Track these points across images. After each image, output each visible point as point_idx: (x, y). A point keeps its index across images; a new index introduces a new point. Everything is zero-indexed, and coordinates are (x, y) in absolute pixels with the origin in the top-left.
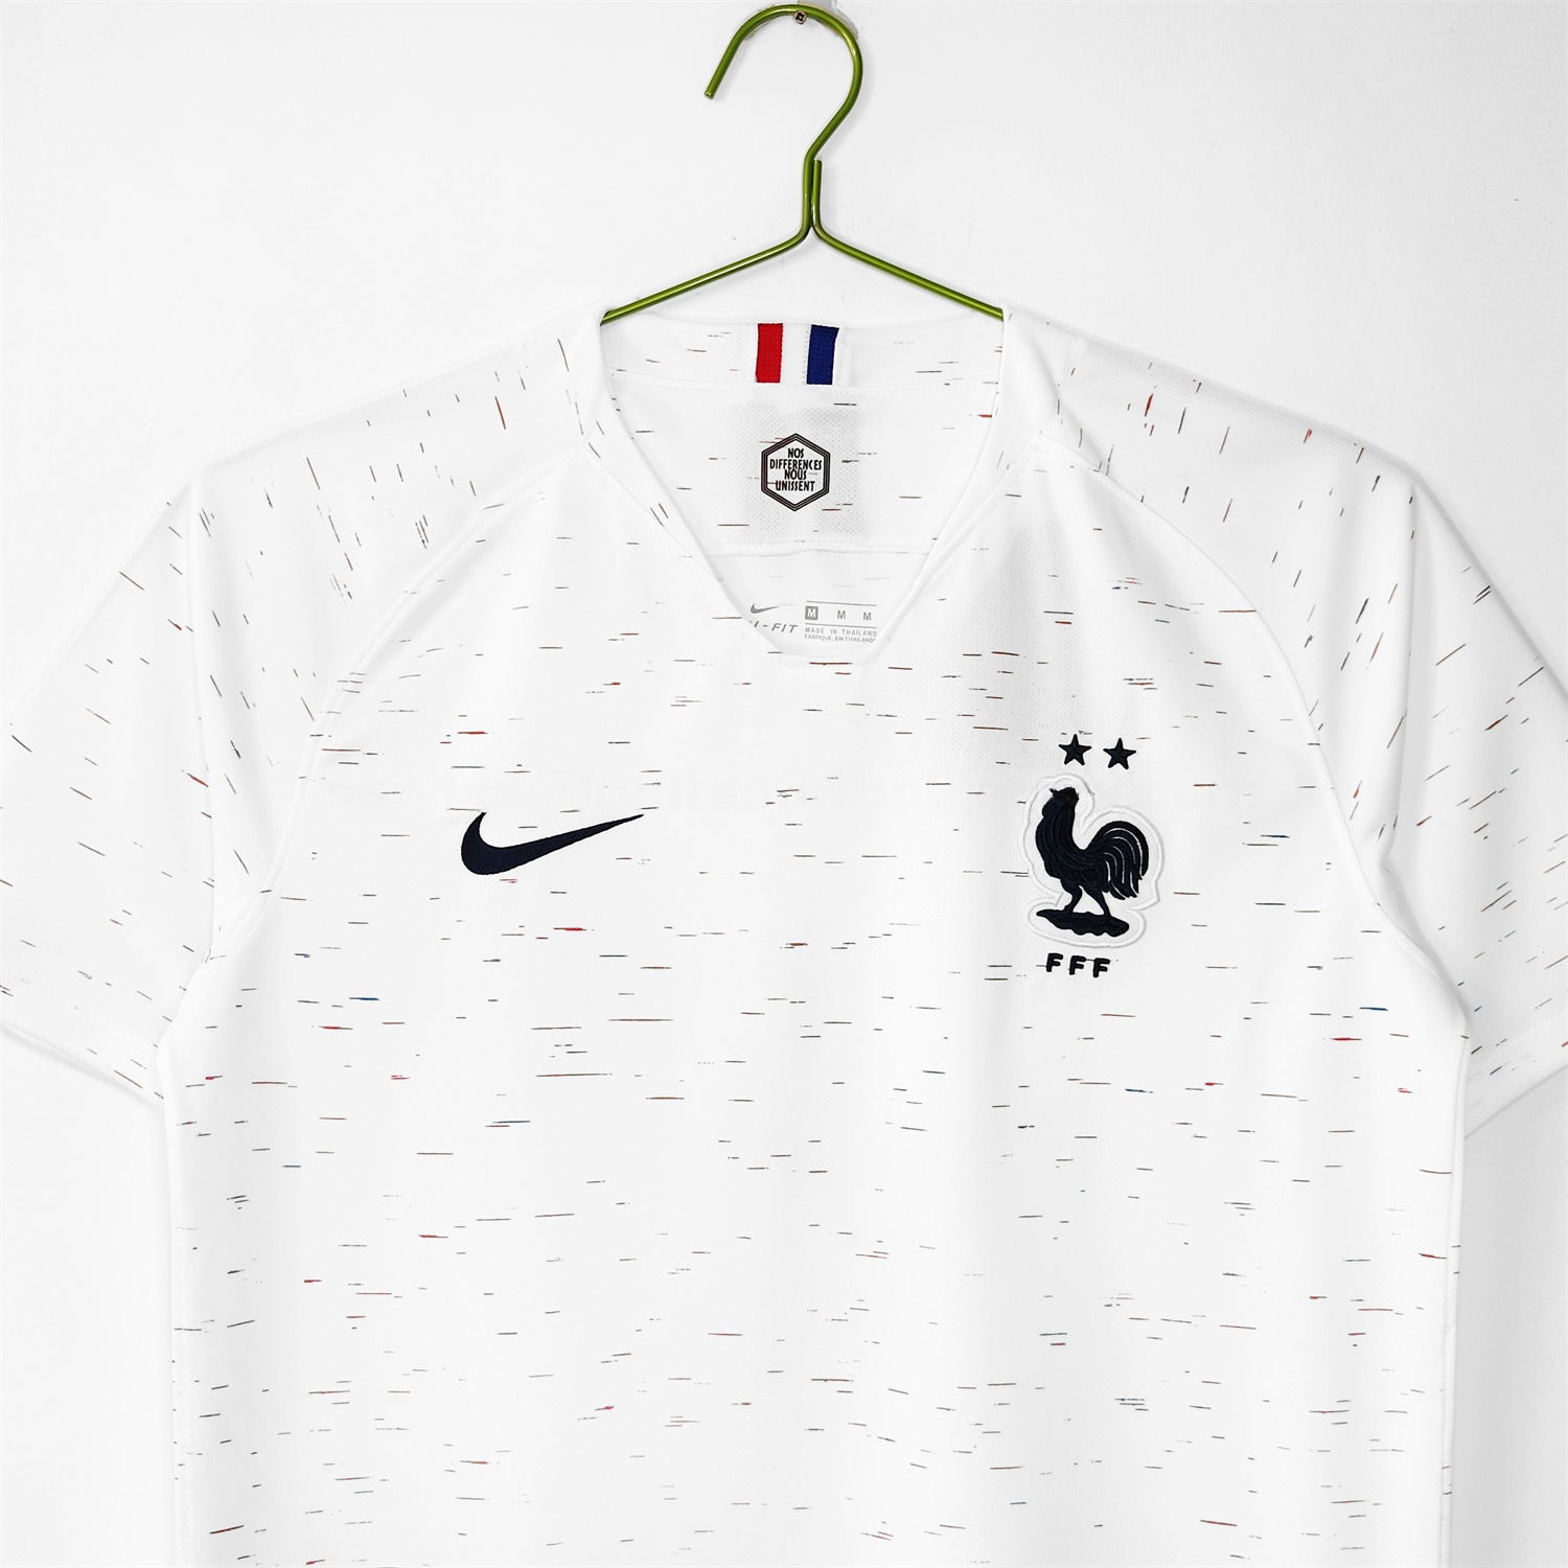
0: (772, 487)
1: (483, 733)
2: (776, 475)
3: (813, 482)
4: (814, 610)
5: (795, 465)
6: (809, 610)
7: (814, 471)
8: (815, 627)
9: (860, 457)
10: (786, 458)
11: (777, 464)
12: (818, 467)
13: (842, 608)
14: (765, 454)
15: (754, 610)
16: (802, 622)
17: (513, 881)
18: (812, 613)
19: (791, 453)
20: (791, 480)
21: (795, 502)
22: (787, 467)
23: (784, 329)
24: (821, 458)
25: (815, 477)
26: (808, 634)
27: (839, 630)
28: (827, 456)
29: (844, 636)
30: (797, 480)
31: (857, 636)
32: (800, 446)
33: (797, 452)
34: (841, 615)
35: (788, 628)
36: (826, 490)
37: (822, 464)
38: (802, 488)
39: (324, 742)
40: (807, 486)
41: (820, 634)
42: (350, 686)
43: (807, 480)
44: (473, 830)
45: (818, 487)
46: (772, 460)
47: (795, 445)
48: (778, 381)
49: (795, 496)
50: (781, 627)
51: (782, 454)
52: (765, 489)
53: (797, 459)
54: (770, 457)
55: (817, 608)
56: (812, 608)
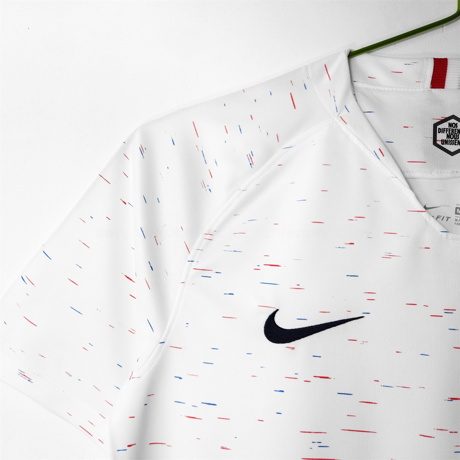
0: (439, 143)
1: (278, 266)
2: (442, 136)
5: (452, 131)
6: (458, 210)
10: (448, 127)
11: (442, 131)
14: (435, 126)
15: (426, 208)
16: (453, 216)
17: (293, 348)
19: (450, 125)
20: (450, 140)
21: (452, 151)
22: (448, 132)
23: (448, 61)
26: (457, 222)
30: (453, 139)
32: (455, 122)
33: (454, 125)
35: (445, 219)
38: (457, 144)
39: (194, 265)
40: (459, 143)
42: (208, 237)
43: (459, 140)
44: (271, 318)
46: (439, 129)
47: (453, 121)
48: (444, 88)
49: (453, 148)
50: (442, 218)
51: (445, 125)
52: (435, 143)
53: (454, 129)
54: (438, 127)
56: (459, 208)
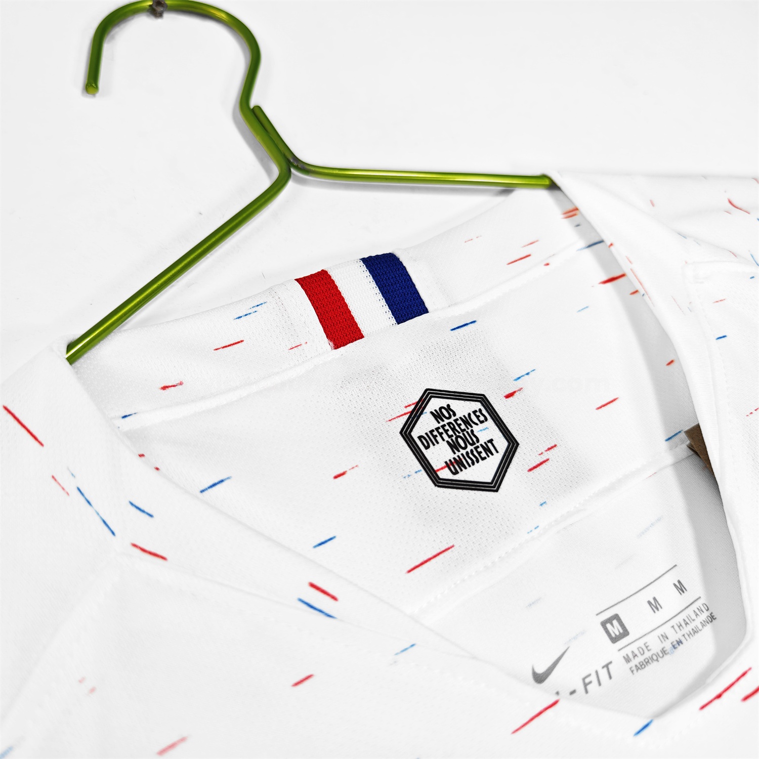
0: (445, 474)
2: (439, 455)
3: (491, 441)
4: (615, 622)
5: (454, 429)
6: (609, 626)
7: (481, 426)
8: (634, 648)
9: (519, 384)
10: (438, 425)
11: (430, 439)
12: (482, 418)
13: (648, 595)
14: (406, 433)
15: (539, 678)
16: (613, 652)
18: (615, 629)
19: (437, 416)
20: (464, 452)
21: (488, 478)
22: (445, 436)
24: (477, 406)
25: (486, 431)
26: (633, 664)
27: (667, 629)
28: (482, 399)
29: (679, 636)
30: (470, 448)
31: (692, 626)
32: (444, 402)
33: (444, 411)
34: (655, 605)
35: (603, 674)
36: (513, 444)
37: (484, 412)
38: (484, 455)
40: (487, 450)
41: (648, 654)
43: (482, 442)
45: (502, 444)
46: (420, 438)
47: (435, 404)
48: (361, 336)
49: (483, 471)
50: (593, 678)
51: (426, 424)
52: (438, 482)
53: (452, 420)
54: (415, 434)
55: (616, 617)
56: (610, 620)
